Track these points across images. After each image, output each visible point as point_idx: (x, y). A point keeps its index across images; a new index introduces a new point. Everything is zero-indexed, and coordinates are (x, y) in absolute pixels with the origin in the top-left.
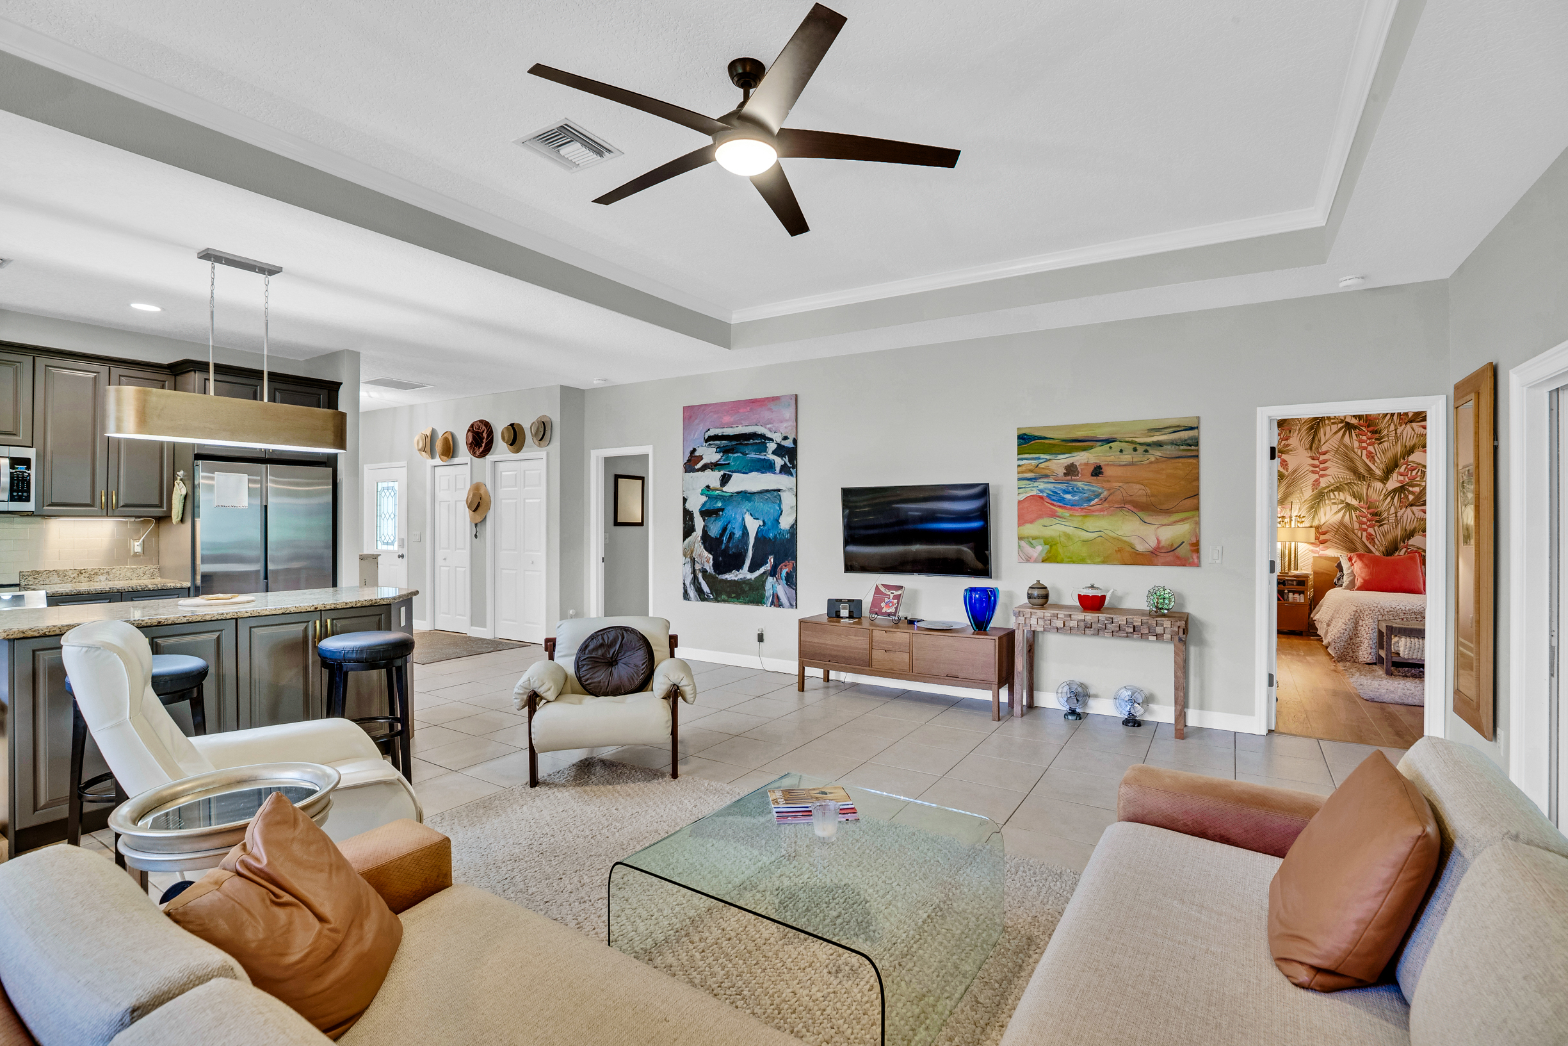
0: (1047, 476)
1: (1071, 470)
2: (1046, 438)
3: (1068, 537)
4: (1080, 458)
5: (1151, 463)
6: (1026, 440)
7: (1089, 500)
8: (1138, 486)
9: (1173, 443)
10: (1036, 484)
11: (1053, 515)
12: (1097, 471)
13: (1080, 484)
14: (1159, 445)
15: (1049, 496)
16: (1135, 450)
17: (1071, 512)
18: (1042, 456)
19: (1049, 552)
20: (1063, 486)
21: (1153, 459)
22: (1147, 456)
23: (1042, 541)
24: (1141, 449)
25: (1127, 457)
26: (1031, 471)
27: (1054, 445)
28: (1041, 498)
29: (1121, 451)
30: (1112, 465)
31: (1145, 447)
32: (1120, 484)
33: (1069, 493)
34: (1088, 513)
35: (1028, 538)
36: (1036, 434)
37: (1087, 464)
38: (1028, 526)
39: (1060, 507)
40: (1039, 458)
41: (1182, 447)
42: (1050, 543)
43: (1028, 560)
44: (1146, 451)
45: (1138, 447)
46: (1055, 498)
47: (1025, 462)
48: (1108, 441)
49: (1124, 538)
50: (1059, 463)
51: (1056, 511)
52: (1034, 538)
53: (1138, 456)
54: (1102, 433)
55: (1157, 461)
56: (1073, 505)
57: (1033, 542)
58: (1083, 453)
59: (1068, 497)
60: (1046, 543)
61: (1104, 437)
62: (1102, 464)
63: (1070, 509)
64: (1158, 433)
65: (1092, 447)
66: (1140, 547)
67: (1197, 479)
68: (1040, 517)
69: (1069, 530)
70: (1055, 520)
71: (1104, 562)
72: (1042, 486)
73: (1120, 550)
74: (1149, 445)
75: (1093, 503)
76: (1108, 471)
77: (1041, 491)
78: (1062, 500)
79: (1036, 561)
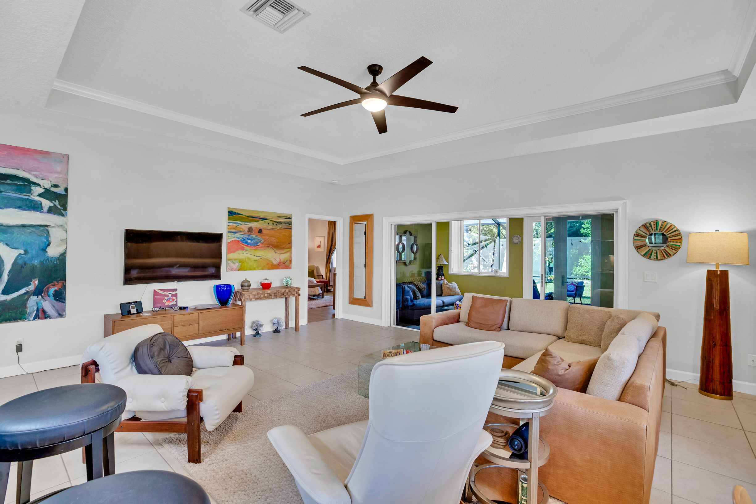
0: (241, 232)
1: (250, 230)
2: (241, 214)
3: (249, 259)
4: (254, 225)
5: (278, 229)
6: (231, 214)
7: (257, 243)
8: (274, 238)
9: (285, 223)
10: (236, 235)
11: (243, 249)
12: (260, 231)
13: (254, 236)
14: (280, 223)
15: (241, 240)
16: (273, 224)
17: (250, 248)
18: (239, 222)
19: (241, 266)
20: (247, 237)
21: (279, 228)
22: (277, 227)
23: (238, 261)
24: (275, 224)
25: (270, 227)
26: (234, 229)
27: (244, 218)
28: (238, 241)
29: (269, 224)
30: (265, 229)
31: (277, 223)
32: (268, 237)
33: (249, 239)
34: (257, 248)
35: (232, 259)
36: (236, 212)
37: (256, 228)
38: (232, 254)
39: (246, 245)
40: (237, 223)
41: (287, 225)
42: (241, 261)
43: (232, 270)
44: (277, 225)
45: (274, 223)
46: (244, 241)
47: (231, 224)
48: (264, 219)
49: (269, 259)
50: (246, 226)
51: (244, 248)
52: (235, 260)
53: (274, 227)
54: (262, 216)
55: (280, 229)
56: (250, 245)
57: (234, 261)
58: (255, 223)
59: (249, 241)
60: (240, 262)
61: (263, 217)
62: (262, 228)
63: (250, 247)
64: (280, 218)
65: (258, 221)
66: (275, 263)
67: (291, 237)
68: (237, 250)
69: (249, 256)
70: (244, 252)
71: (262, 269)
72: (239, 236)
73: (268, 264)
74: (277, 222)
75: (258, 244)
76: (264, 231)
77: (238, 238)
78: (247, 243)
79: (235, 270)
